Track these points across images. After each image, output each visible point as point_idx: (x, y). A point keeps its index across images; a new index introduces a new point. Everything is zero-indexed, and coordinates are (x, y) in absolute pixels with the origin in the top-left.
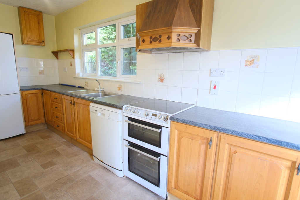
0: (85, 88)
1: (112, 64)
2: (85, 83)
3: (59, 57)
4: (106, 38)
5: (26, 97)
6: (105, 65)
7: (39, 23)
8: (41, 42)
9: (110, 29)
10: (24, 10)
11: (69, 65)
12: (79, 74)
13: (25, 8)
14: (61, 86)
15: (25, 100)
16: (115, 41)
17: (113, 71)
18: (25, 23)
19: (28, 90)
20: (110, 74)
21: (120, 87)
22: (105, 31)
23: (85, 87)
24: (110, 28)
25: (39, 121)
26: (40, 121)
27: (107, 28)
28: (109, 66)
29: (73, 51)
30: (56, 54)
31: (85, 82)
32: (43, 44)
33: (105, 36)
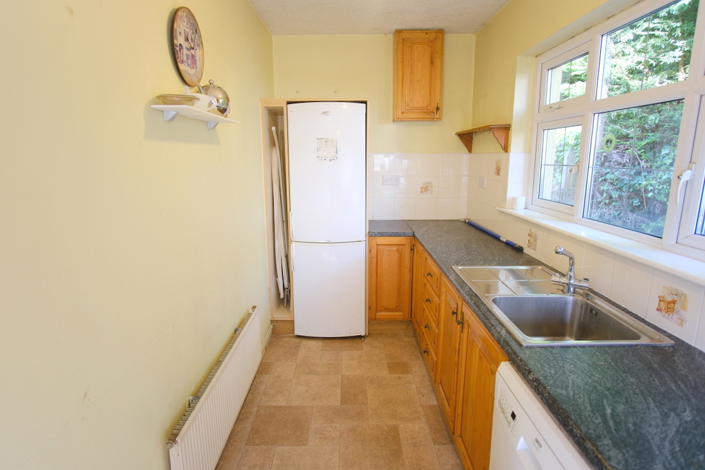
0: (524, 251)
1: (654, 156)
2: (529, 238)
3: (474, 147)
4: (641, 67)
5: (377, 253)
6: (626, 159)
7: (432, 62)
8: (433, 112)
9: (663, 33)
10: (404, 37)
11: (494, 170)
12: (514, 200)
13: (406, 30)
14: (467, 225)
15: (375, 259)
16: (681, 76)
17: (654, 182)
18: (403, 68)
19: (384, 236)
20: (639, 190)
21: (674, 302)
22: (639, 45)
23: (526, 250)
24: (664, 30)
25: (398, 314)
26: (401, 313)
27: (651, 33)
28: (639, 164)
29: (507, 128)
30: (467, 138)
31: (528, 232)
32: (437, 116)
33: (639, 63)
